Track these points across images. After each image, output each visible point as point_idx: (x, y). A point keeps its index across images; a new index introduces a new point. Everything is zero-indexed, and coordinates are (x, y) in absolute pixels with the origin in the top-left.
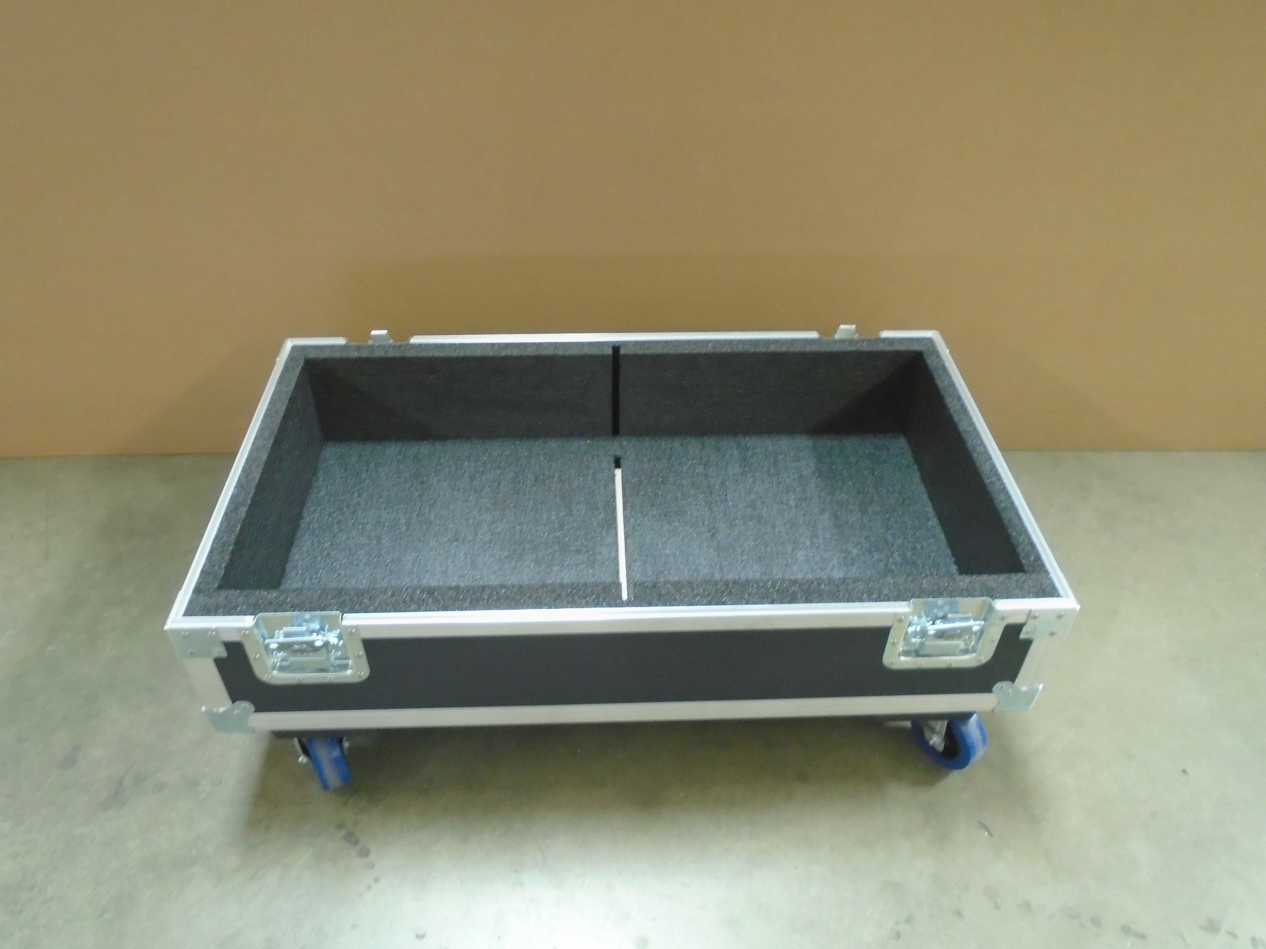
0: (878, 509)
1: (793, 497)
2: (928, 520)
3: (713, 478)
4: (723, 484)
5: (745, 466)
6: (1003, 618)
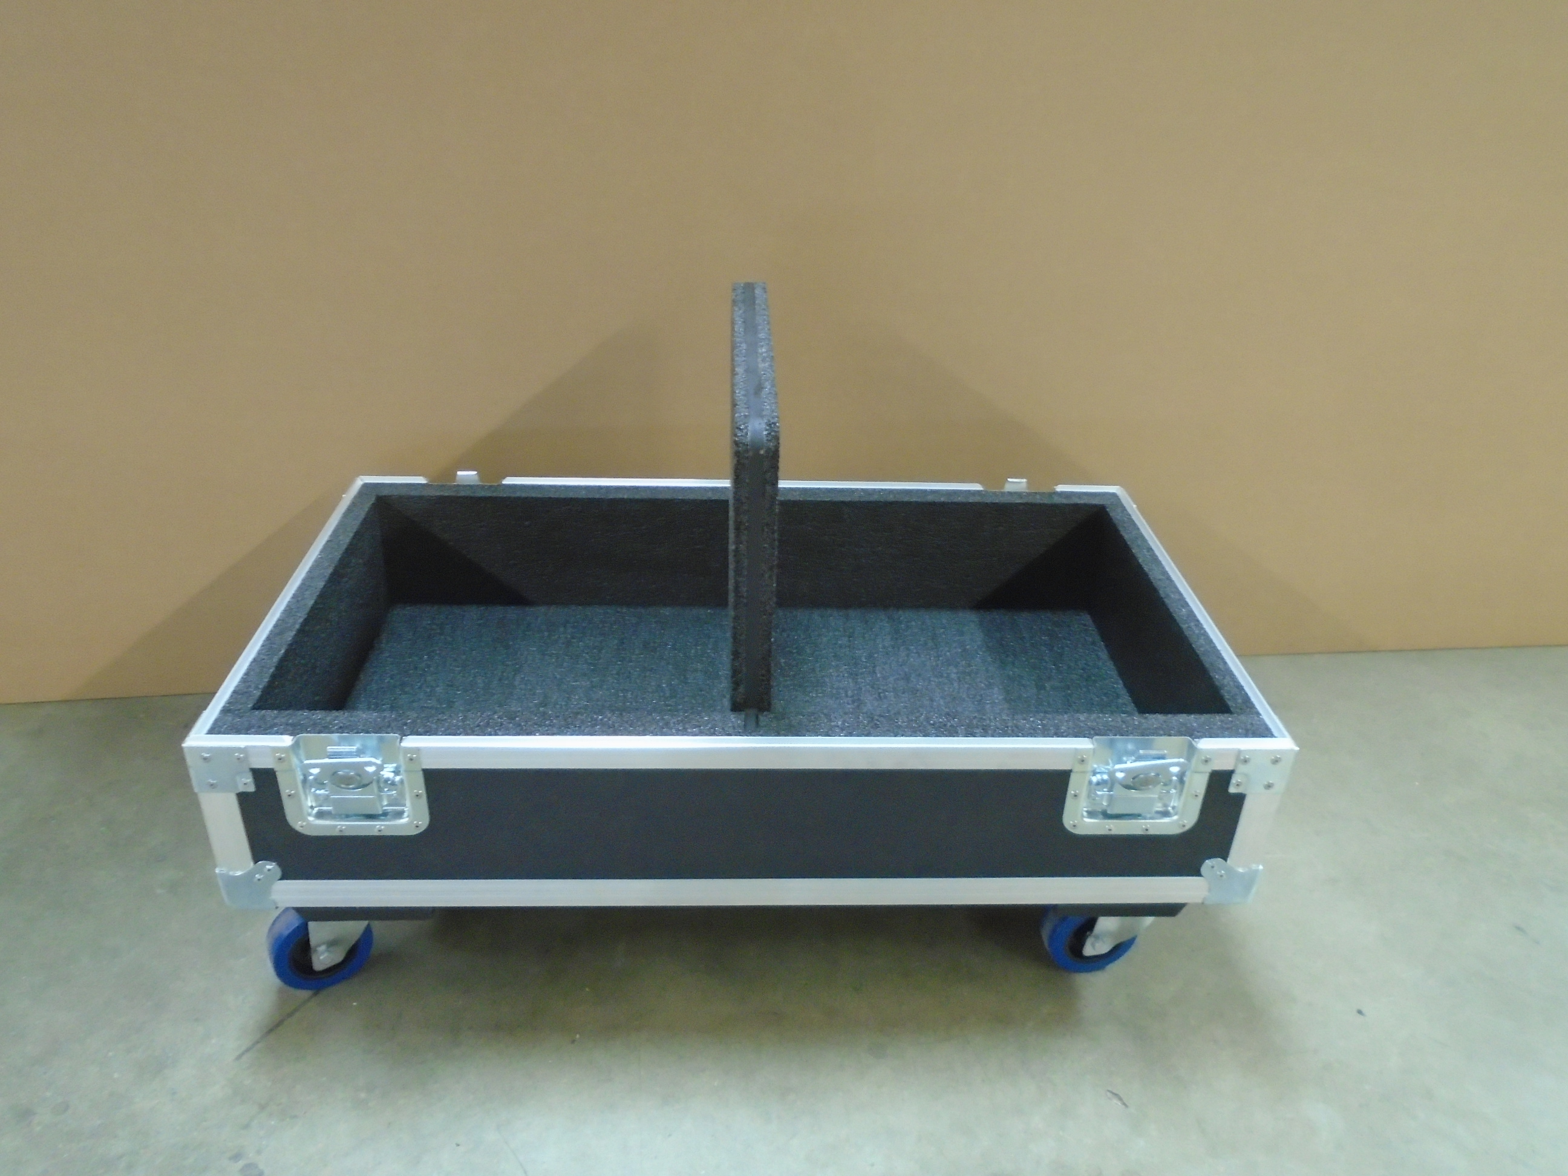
0: (1057, 684)
1: (955, 670)
2: (1118, 696)
3: (859, 649)
4: (870, 656)
5: (897, 639)
6: (1206, 761)
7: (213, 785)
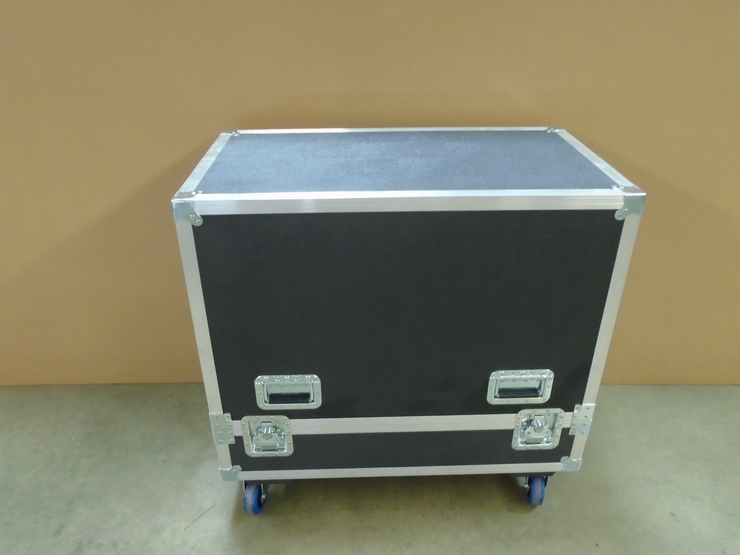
6: (560, 425)
7: (221, 442)
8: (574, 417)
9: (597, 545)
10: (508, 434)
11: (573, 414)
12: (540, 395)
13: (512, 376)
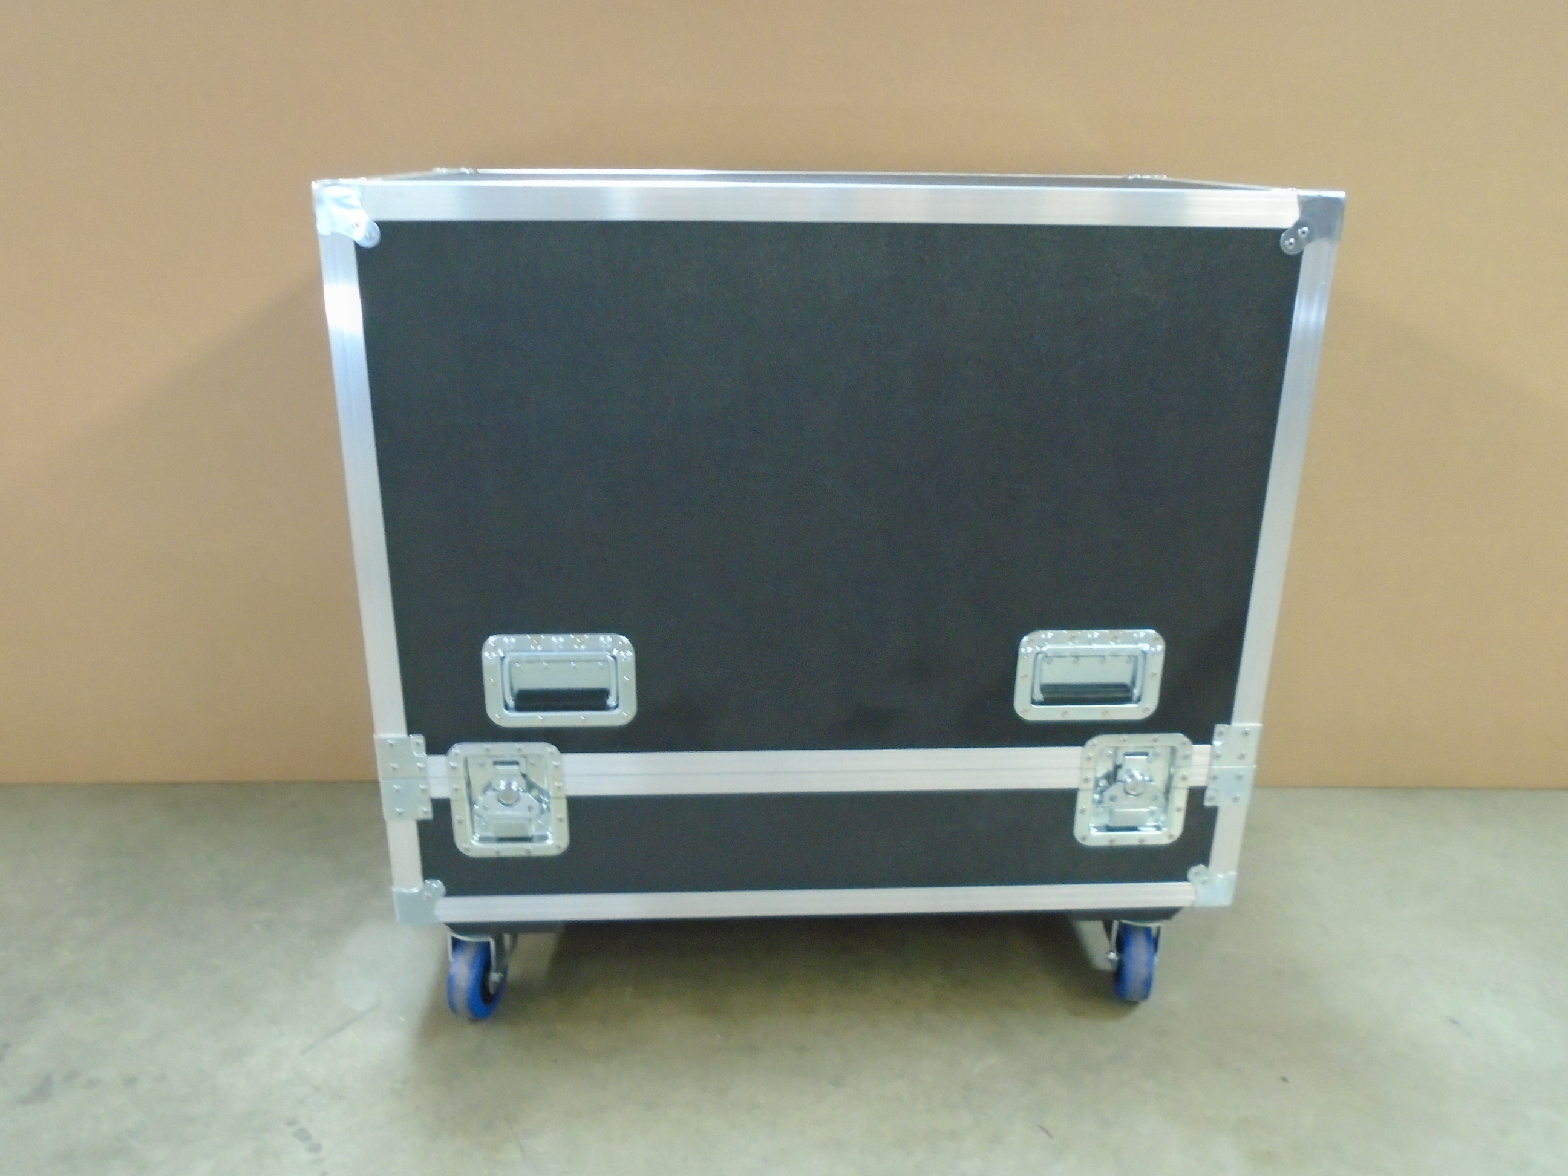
6: (1184, 778)
7: (400, 814)
8: (1215, 756)
9: (1284, 1080)
10: (1065, 800)
11: (1213, 749)
12: (1135, 698)
13: (1070, 646)
